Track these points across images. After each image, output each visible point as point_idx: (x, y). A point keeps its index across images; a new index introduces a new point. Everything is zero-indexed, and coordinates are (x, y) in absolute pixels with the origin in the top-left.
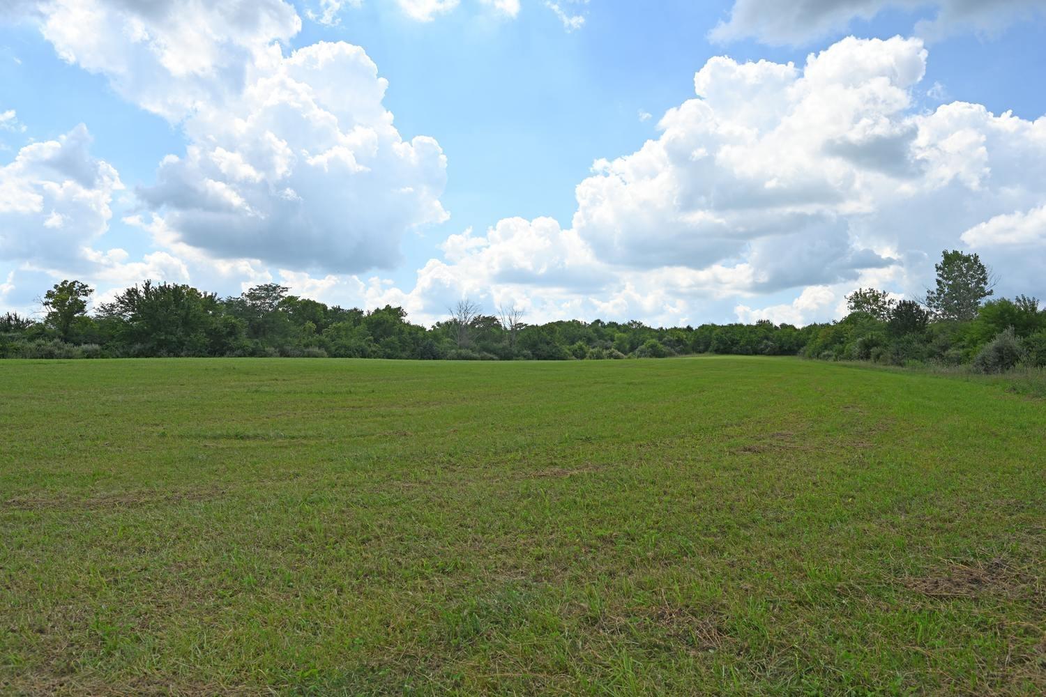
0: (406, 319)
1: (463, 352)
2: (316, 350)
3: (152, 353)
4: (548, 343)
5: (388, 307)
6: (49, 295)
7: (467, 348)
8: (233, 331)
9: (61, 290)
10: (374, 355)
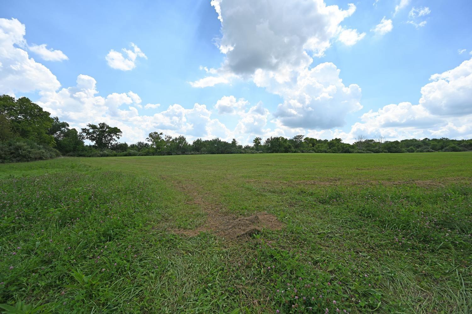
0: (342, 142)
1: (360, 151)
2: (312, 151)
3: (272, 152)
4: (395, 148)
5: (336, 139)
6: (254, 141)
7: (362, 150)
8: (290, 147)
9: (256, 139)
10: (329, 152)
